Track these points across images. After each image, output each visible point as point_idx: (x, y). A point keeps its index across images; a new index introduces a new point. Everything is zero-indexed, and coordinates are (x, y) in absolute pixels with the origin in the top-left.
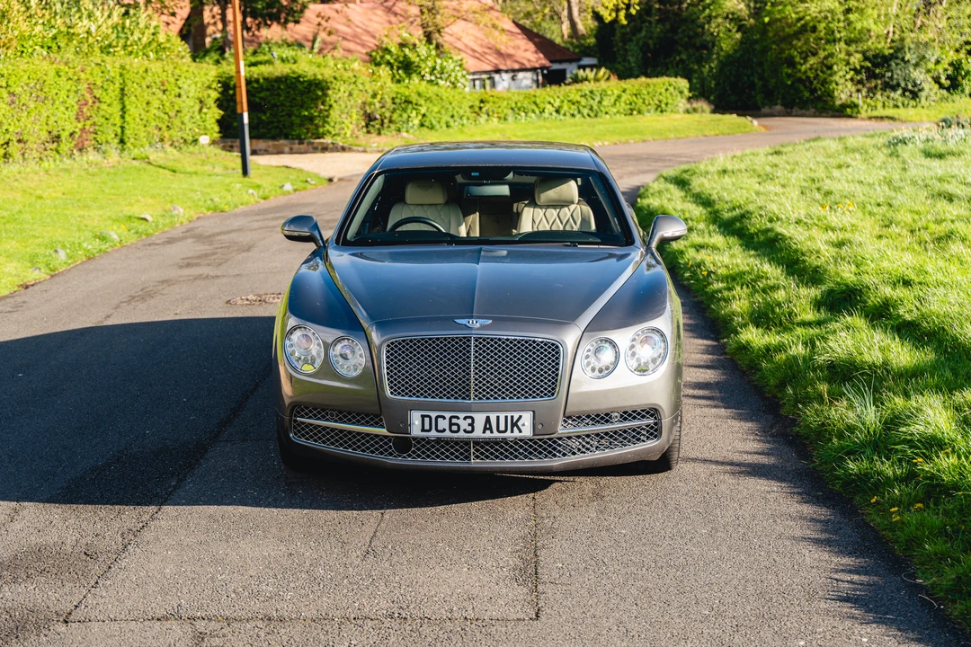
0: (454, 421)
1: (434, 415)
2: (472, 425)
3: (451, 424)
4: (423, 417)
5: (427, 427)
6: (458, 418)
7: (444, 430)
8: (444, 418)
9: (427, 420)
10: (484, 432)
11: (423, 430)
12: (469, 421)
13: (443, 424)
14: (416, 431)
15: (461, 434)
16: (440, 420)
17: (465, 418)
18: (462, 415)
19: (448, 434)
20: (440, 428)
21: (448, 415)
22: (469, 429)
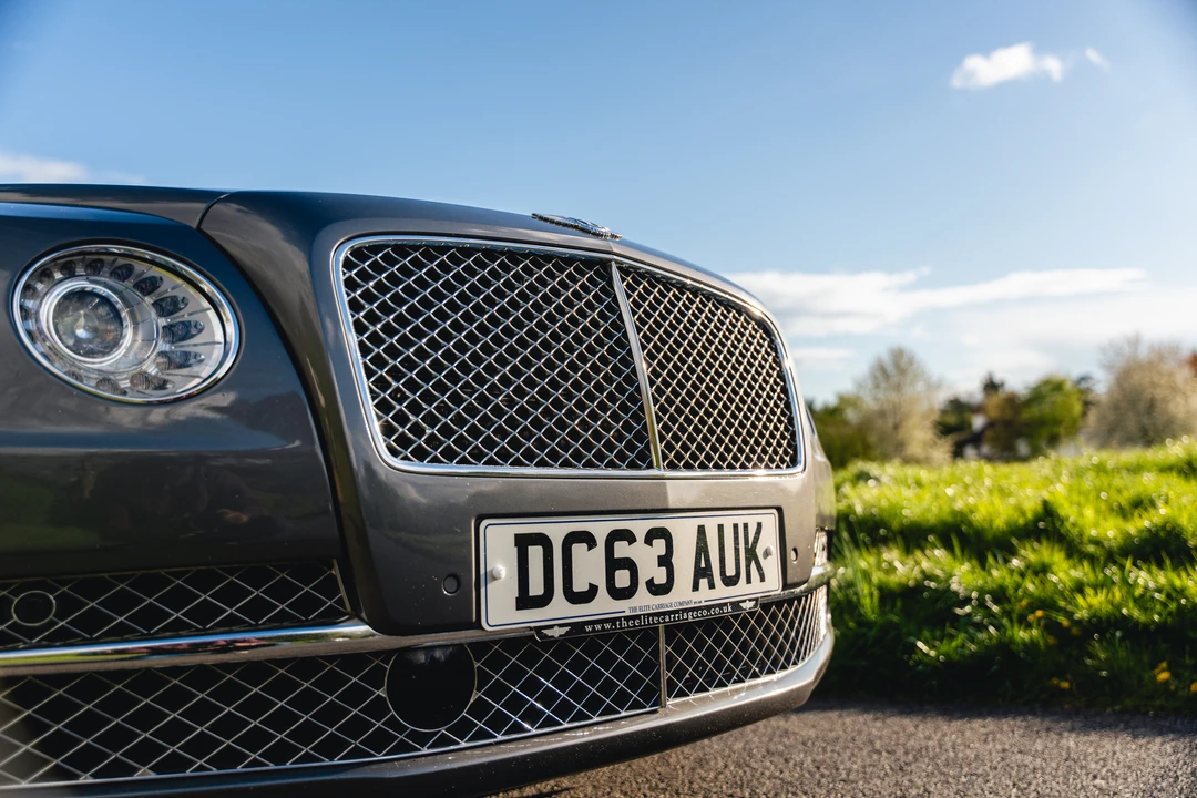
0: (622, 551)
1: (557, 531)
2: (665, 561)
3: (613, 564)
4: (523, 542)
5: (536, 588)
6: (629, 537)
7: (592, 592)
8: (589, 539)
9: (536, 553)
10: (696, 587)
11: (525, 601)
12: (659, 546)
13: (589, 567)
14: (500, 611)
15: (643, 601)
16: (579, 549)
17: (650, 537)
18: (640, 527)
19: (603, 605)
20: (580, 585)
21: (600, 529)
22: (660, 577)
